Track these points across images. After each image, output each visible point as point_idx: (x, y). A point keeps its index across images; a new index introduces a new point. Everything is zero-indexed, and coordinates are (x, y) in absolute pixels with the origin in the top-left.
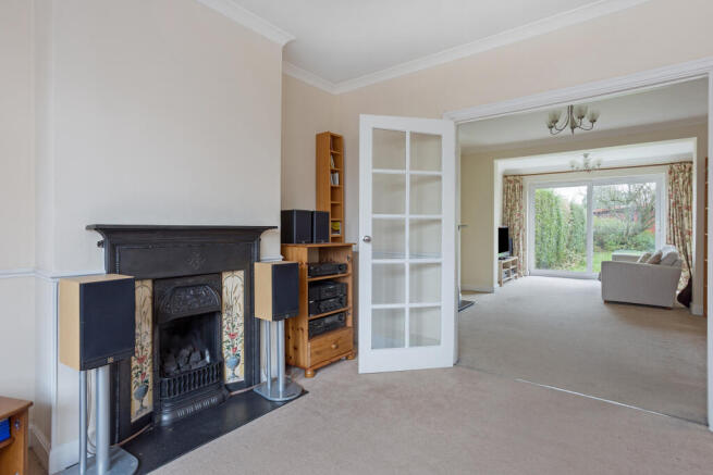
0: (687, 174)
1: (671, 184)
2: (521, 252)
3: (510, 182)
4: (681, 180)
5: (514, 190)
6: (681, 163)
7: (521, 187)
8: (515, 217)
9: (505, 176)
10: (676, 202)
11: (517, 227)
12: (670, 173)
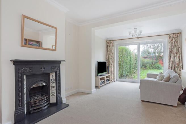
0: (176, 38)
1: (170, 43)
2: (113, 72)
3: (109, 43)
4: (174, 41)
5: (110, 47)
6: (173, 34)
7: (113, 45)
8: (110, 58)
9: (107, 41)
10: (172, 51)
11: (111, 62)
12: (169, 38)
